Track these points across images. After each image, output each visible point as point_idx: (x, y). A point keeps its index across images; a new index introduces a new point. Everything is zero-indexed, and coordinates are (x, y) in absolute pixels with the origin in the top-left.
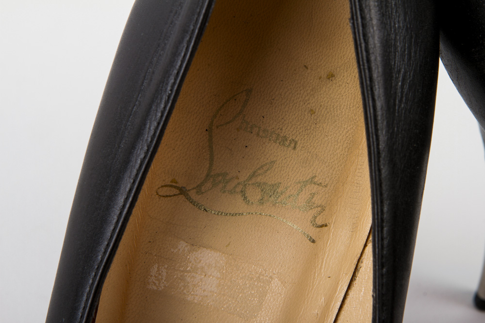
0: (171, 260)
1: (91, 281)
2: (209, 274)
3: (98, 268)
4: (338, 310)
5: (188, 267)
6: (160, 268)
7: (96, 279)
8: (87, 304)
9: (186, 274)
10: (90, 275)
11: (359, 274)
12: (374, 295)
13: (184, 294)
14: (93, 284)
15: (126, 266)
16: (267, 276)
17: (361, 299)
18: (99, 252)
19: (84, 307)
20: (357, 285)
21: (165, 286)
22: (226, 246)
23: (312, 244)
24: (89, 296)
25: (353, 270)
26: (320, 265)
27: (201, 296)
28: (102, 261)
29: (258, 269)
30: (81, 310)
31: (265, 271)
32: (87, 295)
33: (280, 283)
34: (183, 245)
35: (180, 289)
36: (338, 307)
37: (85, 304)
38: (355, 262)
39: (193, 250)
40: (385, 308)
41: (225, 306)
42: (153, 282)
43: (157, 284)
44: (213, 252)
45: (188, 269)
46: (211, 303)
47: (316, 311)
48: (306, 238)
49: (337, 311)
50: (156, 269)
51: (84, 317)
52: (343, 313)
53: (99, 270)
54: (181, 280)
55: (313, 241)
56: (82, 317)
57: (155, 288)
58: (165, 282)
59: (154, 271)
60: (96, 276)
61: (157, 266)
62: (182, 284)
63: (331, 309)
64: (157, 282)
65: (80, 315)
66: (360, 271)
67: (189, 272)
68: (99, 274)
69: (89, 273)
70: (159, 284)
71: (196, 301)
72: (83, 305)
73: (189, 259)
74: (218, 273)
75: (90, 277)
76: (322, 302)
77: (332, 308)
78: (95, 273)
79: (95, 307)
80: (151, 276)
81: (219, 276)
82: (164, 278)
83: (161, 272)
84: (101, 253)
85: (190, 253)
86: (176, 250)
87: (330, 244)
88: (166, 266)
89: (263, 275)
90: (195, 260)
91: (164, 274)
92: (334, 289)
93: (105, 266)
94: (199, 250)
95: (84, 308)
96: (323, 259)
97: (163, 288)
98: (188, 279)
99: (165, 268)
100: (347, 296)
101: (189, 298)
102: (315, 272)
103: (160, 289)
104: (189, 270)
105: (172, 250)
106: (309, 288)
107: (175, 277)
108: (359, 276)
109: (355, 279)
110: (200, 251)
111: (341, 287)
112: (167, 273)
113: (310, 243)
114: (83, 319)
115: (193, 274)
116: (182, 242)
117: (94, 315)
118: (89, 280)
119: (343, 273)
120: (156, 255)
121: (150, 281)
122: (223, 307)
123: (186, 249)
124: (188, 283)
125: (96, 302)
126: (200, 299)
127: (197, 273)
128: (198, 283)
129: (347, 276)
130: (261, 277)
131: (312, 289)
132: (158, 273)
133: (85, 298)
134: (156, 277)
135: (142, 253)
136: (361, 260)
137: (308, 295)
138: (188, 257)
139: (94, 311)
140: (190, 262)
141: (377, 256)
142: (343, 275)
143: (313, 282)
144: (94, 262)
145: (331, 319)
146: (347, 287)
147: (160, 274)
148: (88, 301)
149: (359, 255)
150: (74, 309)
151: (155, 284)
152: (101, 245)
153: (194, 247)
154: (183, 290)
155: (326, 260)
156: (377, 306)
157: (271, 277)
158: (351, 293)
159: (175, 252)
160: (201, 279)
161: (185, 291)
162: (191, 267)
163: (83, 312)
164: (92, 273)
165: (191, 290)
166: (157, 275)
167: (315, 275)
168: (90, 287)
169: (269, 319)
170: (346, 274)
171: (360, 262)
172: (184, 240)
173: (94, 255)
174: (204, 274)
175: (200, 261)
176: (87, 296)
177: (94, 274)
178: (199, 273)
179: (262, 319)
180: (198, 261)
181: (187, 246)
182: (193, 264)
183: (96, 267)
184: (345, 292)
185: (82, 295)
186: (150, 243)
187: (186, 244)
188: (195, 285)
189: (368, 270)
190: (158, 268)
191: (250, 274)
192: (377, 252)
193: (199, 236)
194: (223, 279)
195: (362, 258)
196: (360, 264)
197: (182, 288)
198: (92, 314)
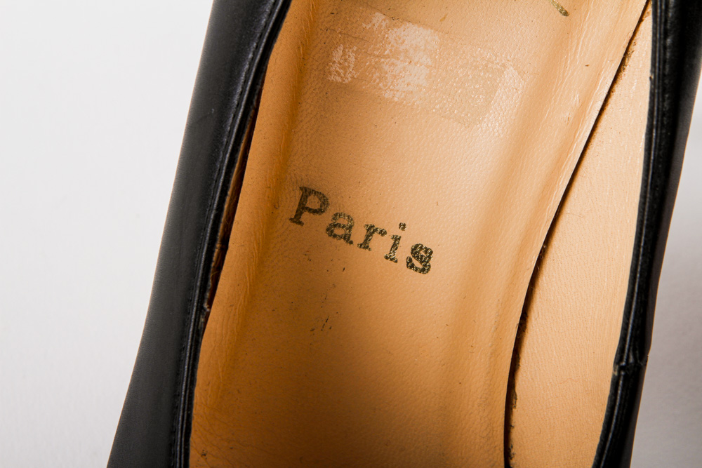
0: (362, 39)
1: (251, 56)
2: (416, 60)
3: (261, 36)
4: (598, 112)
5: (385, 50)
6: (347, 50)
7: (258, 52)
8: (246, 87)
9: (383, 60)
10: (249, 47)
11: (631, 60)
12: (653, 77)
13: (380, 89)
14: (253, 59)
15: (299, 48)
16: (498, 64)
17: (632, 96)
18: (263, 13)
19: (242, 92)
20: (626, 77)
21: (353, 77)
22: (441, 20)
23: (564, 17)
24: (248, 76)
25: (622, 56)
26: (574, 49)
27: (404, 92)
28: (266, 26)
29: (485, 53)
30: (237, 97)
31: (496, 56)
32: (246, 75)
33: (517, 74)
34: (379, 19)
35: (375, 81)
36: (599, 109)
37: (243, 88)
38: (626, 43)
39: (394, 26)
40: (667, 96)
41: (438, 107)
42: (337, 72)
43: (342, 75)
44: (421, 28)
45: (386, 53)
46: (418, 102)
47: (567, 114)
48: (555, 9)
49: (597, 115)
50: (341, 53)
51: (241, 106)
52: (605, 117)
53: (263, 39)
54: (376, 68)
55: (566, 14)
56: (239, 105)
57: (339, 80)
58: (354, 72)
59: (337, 55)
60: (257, 47)
61: (342, 49)
62: (377, 74)
63: (588, 112)
64: (341, 71)
65: (236, 102)
66: (632, 56)
67: (387, 57)
68: (263, 44)
69: (249, 44)
70: (345, 74)
71: (396, 99)
72: (239, 90)
73: (387, 38)
74: (429, 60)
75: (250, 50)
76: (576, 101)
77: (590, 110)
78: (257, 44)
79: (257, 92)
80: (334, 62)
81: (430, 63)
82: (352, 66)
83: (347, 57)
84: (266, 16)
85: (389, 30)
86: (370, 26)
87: (589, 18)
88: (355, 49)
89: (492, 63)
90: (395, 40)
91: (353, 60)
92: (594, 84)
93: (270, 34)
94: (401, 26)
95: (242, 94)
96: (579, 39)
97: (350, 79)
98: (386, 68)
99: (353, 51)
100: (612, 94)
101: (387, 95)
102: (567, 58)
103: (347, 81)
104: (388, 55)
105: (364, 25)
106: (558, 82)
107: (367, 64)
108: (630, 63)
109: (624, 69)
110: (402, 28)
111: (604, 80)
112: (356, 59)
113: (560, 15)
114: (240, 108)
115: (393, 60)
116: (377, 14)
117: (255, 103)
118: (249, 54)
119: (608, 60)
120: (340, 33)
121: (332, 69)
122: (434, 108)
123: (384, 24)
124: (386, 73)
125: (258, 84)
126: (402, 97)
127: (398, 59)
128: (401, 72)
129: (613, 65)
130: (490, 65)
131: (562, 83)
132: (343, 58)
133: (242, 78)
134: (340, 64)
135: (321, 29)
136: (634, 41)
137: (555, 91)
138: (386, 36)
139: (256, 97)
140: (389, 43)
141: (658, 20)
142: (606, 62)
143: (564, 72)
144: (255, 28)
145: (588, 126)
146: (612, 79)
147: (346, 60)
148: (248, 83)
149: (631, 34)
150: (228, 95)
151: (339, 74)
152: (266, 4)
153: (395, 21)
154: (378, 84)
155: (583, 41)
156: (656, 91)
157: (504, 66)
158: (617, 88)
159: (368, 28)
160: (404, 68)
161: (381, 85)
162: (391, 51)
163: (240, 99)
164: (253, 44)
165: (390, 84)
166: (342, 61)
167: (566, 62)
168: (250, 64)
169: (500, 125)
170: (612, 61)
171: (633, 44)
172: (380, 11)
173: (256, 18)
174: (408, 60)
175: (404, 41)
176: (246, 77)
177: (255, 44)
178: (402, 59)
179: (490, 125)
180: (400, 41)
181: (385, 20)
182: (392, 46)
183: (258, 35)
184: (609, 87)
185: (239, 75)
186: (333, 15)
187: (384, 17)
188: (395, 76)
189: (644, 55)
190: (344, 51)
191: (474, 61)
192: (659, 14)
193: (402, 5)
194: (435, 67)
195: (635, 38)
196: (631, 47)
197: (378, 80)
198: (252, 103)
